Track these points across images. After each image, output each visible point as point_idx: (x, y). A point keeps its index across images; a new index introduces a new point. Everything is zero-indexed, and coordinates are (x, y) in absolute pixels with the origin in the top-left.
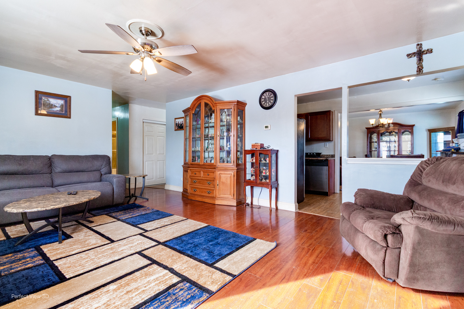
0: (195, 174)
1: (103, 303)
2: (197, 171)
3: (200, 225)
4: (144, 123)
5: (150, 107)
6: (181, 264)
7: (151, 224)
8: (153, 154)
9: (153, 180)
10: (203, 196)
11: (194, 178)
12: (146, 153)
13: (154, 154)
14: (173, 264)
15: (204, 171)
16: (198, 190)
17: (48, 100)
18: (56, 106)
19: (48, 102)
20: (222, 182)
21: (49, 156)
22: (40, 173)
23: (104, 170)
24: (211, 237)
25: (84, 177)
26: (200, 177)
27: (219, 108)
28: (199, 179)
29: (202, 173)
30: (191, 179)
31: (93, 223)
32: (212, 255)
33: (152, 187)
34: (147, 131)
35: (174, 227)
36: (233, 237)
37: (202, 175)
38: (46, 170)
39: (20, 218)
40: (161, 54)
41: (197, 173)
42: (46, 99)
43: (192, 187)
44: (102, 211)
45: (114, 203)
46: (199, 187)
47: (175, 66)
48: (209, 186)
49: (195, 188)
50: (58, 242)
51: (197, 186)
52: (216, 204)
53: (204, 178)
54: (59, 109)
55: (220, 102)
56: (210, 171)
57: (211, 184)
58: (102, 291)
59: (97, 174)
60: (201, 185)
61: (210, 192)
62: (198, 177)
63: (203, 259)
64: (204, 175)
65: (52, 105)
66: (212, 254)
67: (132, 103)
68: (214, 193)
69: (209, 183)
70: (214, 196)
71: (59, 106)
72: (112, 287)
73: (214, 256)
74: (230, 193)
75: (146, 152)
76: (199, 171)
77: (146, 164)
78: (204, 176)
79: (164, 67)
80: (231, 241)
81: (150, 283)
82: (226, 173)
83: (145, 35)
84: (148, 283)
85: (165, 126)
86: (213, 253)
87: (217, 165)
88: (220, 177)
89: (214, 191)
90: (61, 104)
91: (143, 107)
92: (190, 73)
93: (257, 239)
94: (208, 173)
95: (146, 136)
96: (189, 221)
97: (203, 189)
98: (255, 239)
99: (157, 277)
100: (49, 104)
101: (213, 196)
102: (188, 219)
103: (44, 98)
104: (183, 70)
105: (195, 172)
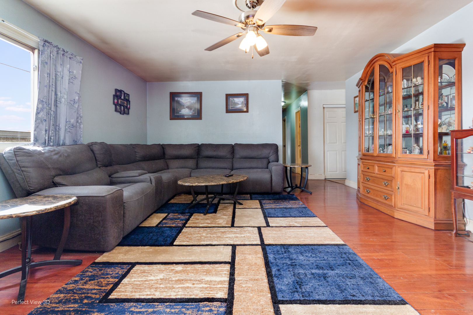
0: (369, 169)
1: (156, 279)
2: (370, 165)
3: (333, 239)
4: (325, 109)
5: (331, 90)
6: (248, 279)
7: (281, 220)
8: (336, 143)
9: (336, 172)
10: (378, 201)
11: (366, 173)
12: (328, 142)
13: (338, 143)
14: (242, 275)
15: (379, 165)
16: (371, 191)
17: (234, 100)
18: (238, 104)
19: (233, 101)
20: (405, 184)
21: (233, 145)
22: (226, 158)
23: (272, 158)
24: (326, 263)
25: (254, 164)
26: (374, 173)
27: (400, 67)
28: (372, 177)
29: (376, 168)
30: (363, 175)
31: (242, 205)
32: (296, 289)
33: (332, 181)
34: (328, 117)
35: (298, 231)
36: (361, 278)
37: (376, 171)
38: (229, 156)
39: (204, 190)
40: (262, 21)
41: (370, 167)
42: (232, 99)
43: (364, 187)
44: (260, 196)
45: (273, 191)
46: (372, 187)
47: (290, 29)
48: (386, 188)
49: (368, 188)
50: (203, 214)
51: (370, 185)
52: (395, 217)
53: (378, 176)
54: (240, 106)
55: (400, 57)
56: (387, 166)
57: (388, 186)
58: (170, 268)
59: (265, 162)
60: (376, 185)
61: (387, 198)
62: (371, 173)
63: (278, 287)
64: (379, 170)
65: (236, 103)
66: (298, 287)
67: (310, 90)
68: (393, 200)
69: (386, 184)
70: (393, 204)
71: (241, 103)
72: (179, 268)
73: (297, 292)
74: (422, 206)
75: (327, 140)
76: (373, 164)
77: (328, 154)
78: (378, 173)
79: (278, 34)
80: (349, 283)
81: (201, 282)
82: (413, 170)
83: (251, 8)
84: (200, 282)
85: (344, 109)
86: (300, 287)
87: (397, 157)
88: (402, 178)
89: (393, 197)
90: (242, 101)
91: (323, 91)
92: (316, 30)
93: (407, 306)
94: (384, 169)
95: (327, 123)
96: (328, 230)
97: (378, 191)
98: (403, 302)
99: (212, 280)
100: (235, 102)
101: (390, 204)
102: (327, 226)
103: (231, 99)
104: (303, 29)
105: (368, 166)
